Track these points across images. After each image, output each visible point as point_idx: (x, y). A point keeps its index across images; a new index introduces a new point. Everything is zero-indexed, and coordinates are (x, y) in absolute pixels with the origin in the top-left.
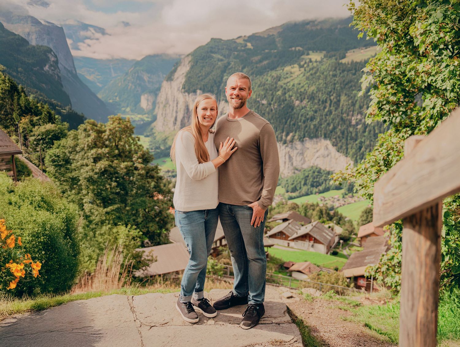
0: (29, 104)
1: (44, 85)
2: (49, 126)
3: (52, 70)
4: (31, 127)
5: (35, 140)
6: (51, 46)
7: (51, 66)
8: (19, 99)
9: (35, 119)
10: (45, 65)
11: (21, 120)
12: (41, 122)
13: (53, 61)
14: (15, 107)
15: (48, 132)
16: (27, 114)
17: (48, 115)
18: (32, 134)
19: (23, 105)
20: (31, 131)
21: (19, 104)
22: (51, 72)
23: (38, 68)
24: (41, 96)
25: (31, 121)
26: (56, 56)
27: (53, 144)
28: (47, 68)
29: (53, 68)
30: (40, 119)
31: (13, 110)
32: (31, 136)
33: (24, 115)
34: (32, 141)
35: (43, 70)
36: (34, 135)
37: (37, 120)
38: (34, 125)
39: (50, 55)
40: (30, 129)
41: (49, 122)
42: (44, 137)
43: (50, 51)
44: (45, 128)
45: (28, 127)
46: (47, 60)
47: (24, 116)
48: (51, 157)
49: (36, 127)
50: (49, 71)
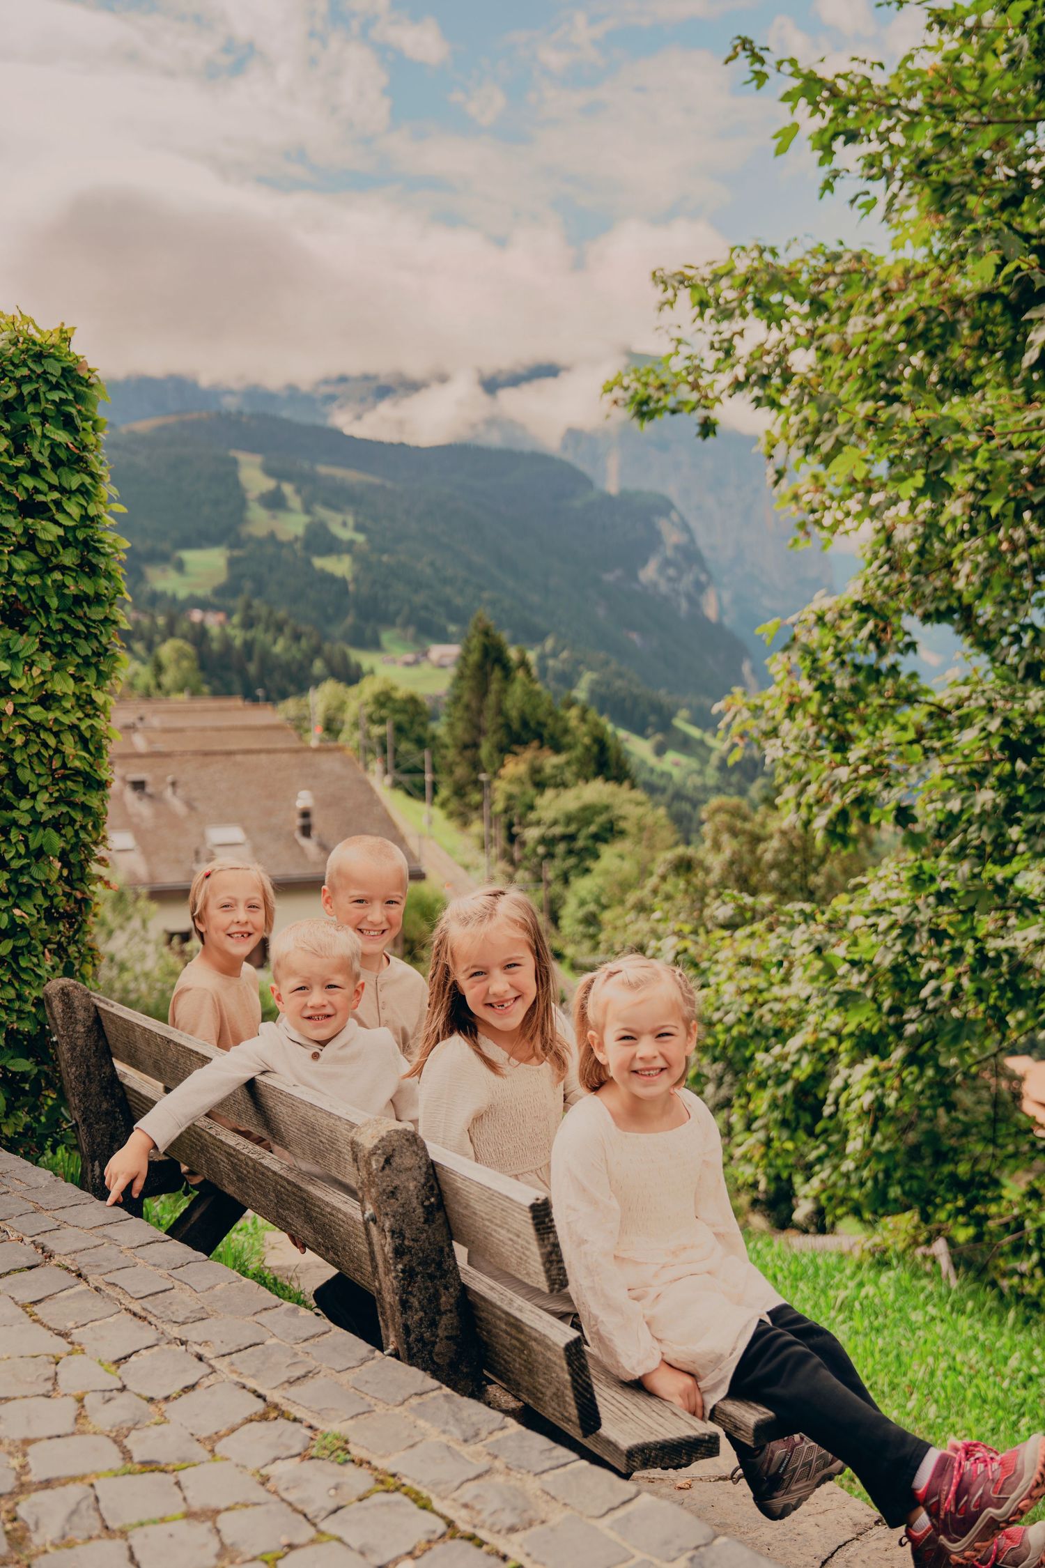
0: (535, 708)
1: (635, 637)
2: (596, 791)
3: (670, 579)
4: (531, 791)
5: (543, 840)
6: (671, 490)
7: (667, 563)
8: (503, 691)
9: (551, 761)
10: (644, 562)
11: (503, 765)
12: (568, 775)
13: (677, 547)
14: (488, 721)
15: (587, 813)
16: (524, 743)
17: (595, 749)
18: (532, 816)
19: (514, 714)
20: (531, 807)
21: (500, 711)
22: (664, 587)
23: (619, 572)
24: (620, 675)
25: (535, 771)
26: (686, 528)
27: (597, 857)
28: (649, 573)
29: (671, 572)
30: (568, 763)
31: (480, 731)
32: (530, 825)
33: (516, 748)
34: (531, 844)
35: (635, 578)
36: (538, 823)
37: (555, 767)
38: (540, 786)
39: (663, 525)
40: (527, 800)
41: (596, 775)
42: (572, 828)
43: (665, 507)
44: (578, 798)
45: (524, 793)
46: (653, 541)
47: (516, 754)
48: (582, 903)
49: (550, 793)
50: (655, 585)
